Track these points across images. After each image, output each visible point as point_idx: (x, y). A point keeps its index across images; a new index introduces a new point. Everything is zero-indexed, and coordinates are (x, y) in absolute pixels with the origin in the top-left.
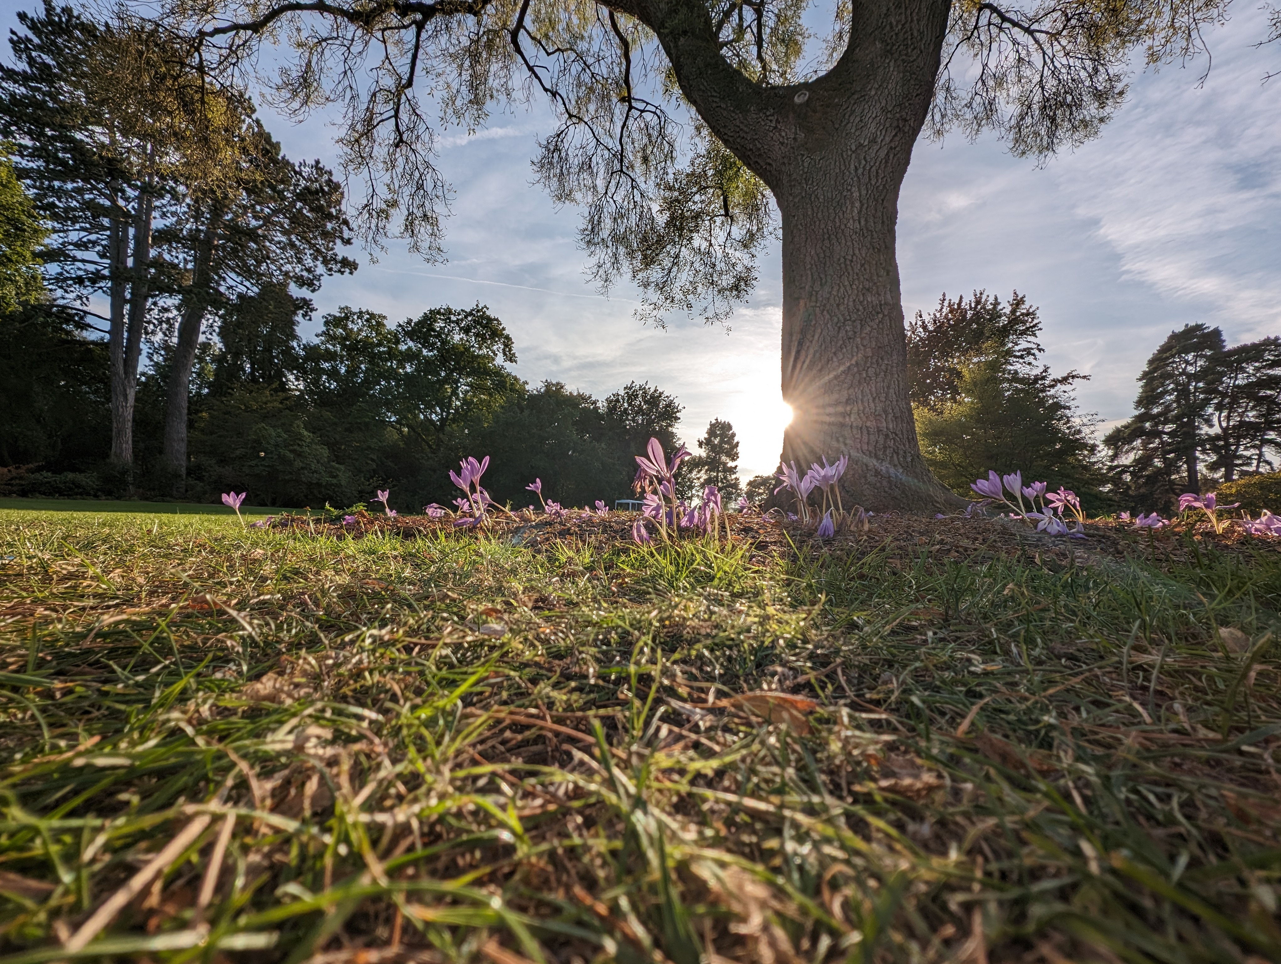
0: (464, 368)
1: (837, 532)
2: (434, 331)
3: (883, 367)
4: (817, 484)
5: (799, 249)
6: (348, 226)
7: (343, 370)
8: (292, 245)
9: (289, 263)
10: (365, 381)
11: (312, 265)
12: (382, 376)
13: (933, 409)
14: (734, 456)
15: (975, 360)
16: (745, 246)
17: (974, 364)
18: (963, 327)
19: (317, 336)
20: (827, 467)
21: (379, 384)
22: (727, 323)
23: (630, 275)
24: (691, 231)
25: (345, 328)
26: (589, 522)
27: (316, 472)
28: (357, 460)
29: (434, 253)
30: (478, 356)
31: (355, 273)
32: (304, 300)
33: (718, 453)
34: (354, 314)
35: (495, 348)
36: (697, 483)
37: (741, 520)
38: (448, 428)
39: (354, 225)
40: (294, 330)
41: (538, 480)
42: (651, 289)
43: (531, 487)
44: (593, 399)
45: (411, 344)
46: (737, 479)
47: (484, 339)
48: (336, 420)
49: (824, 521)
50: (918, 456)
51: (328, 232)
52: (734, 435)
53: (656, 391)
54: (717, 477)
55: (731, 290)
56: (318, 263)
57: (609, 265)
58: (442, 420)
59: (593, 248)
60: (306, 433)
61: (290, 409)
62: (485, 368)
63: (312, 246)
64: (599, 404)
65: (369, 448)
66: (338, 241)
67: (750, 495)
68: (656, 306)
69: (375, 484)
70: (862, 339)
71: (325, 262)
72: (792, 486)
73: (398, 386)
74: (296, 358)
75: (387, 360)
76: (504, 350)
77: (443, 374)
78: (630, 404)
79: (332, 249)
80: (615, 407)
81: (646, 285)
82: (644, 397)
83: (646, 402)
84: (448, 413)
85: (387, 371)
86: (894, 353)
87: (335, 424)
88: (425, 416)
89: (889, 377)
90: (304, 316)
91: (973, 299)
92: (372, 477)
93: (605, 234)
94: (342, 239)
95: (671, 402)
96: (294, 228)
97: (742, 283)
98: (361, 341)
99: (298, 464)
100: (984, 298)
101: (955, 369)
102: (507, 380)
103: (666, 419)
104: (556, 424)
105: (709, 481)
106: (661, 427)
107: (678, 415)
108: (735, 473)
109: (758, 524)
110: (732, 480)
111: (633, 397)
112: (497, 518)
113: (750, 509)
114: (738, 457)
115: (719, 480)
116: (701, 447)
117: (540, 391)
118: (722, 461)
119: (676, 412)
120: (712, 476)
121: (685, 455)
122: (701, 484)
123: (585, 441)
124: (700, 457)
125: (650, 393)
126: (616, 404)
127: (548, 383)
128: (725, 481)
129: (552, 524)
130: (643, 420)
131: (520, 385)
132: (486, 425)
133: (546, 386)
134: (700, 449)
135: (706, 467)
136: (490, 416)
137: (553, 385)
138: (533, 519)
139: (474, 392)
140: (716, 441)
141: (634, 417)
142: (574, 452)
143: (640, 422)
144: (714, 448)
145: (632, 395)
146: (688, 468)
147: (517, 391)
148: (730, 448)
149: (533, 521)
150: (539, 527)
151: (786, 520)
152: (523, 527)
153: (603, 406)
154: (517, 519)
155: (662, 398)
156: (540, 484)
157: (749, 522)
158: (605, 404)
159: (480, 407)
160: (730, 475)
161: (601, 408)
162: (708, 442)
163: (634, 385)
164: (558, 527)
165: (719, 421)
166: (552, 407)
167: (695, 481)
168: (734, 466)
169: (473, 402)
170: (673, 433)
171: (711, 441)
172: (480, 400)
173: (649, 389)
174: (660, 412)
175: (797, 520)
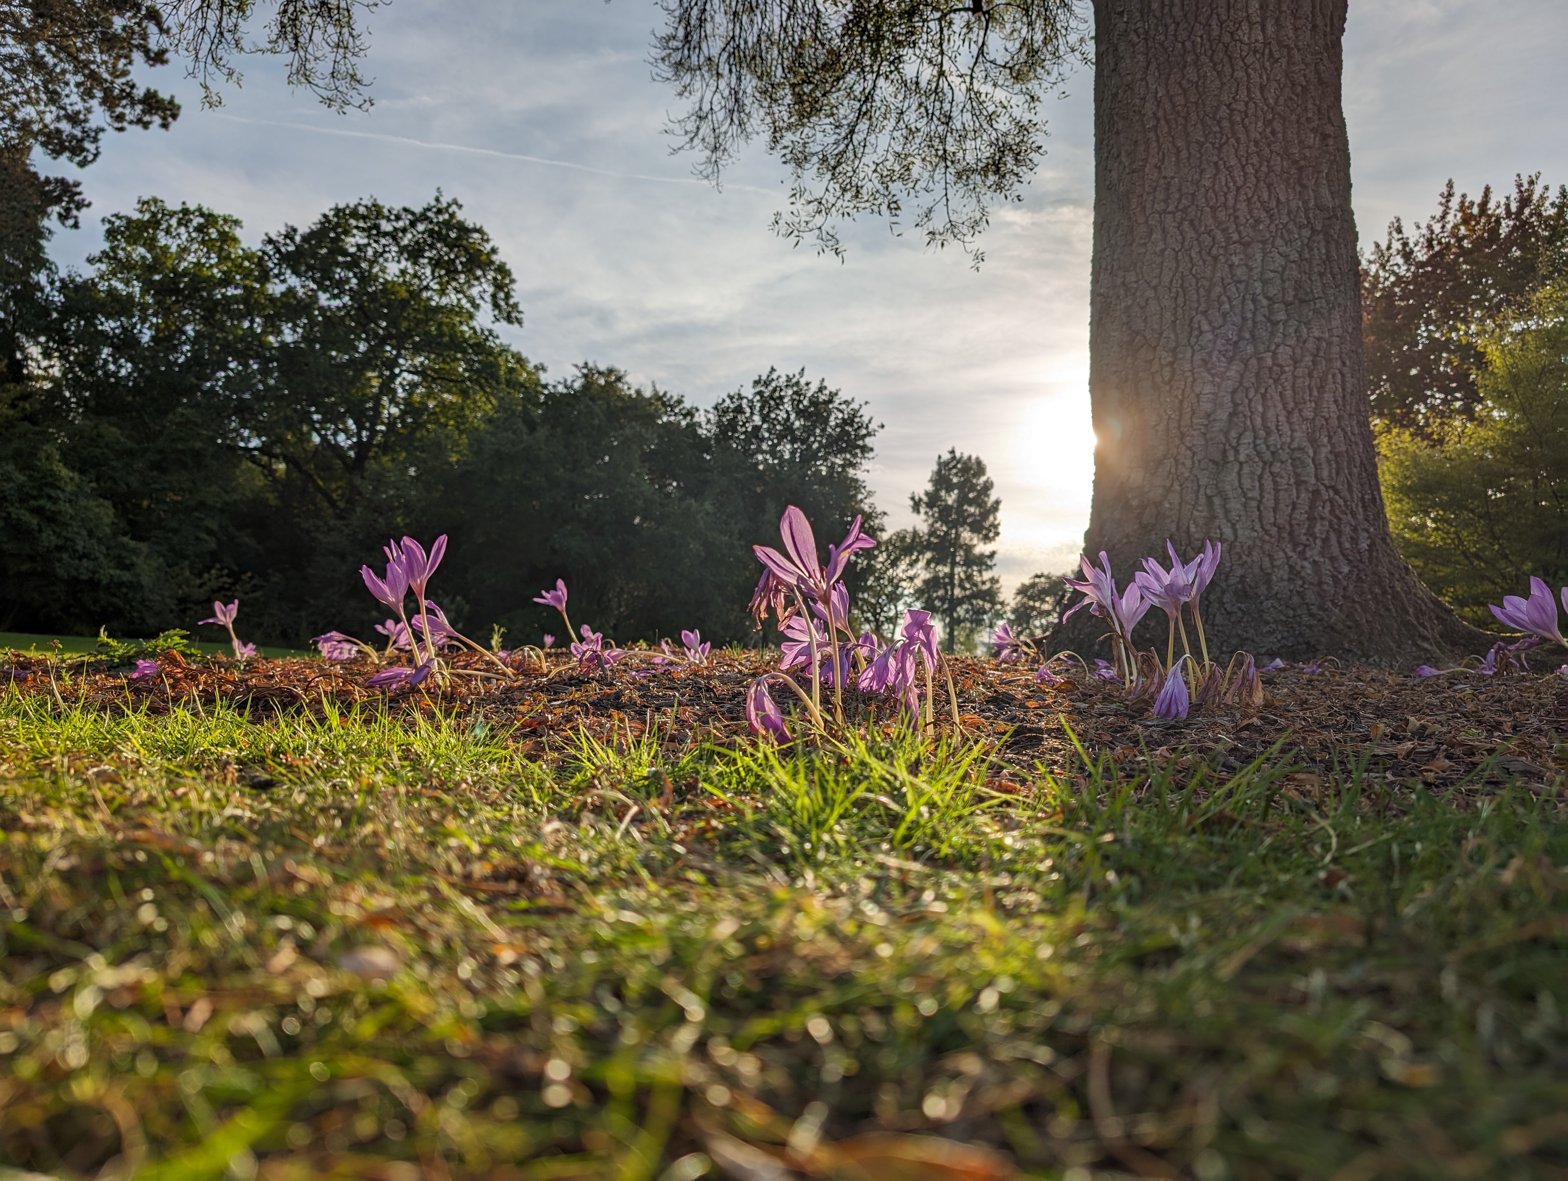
0: (409, 334)
1: (1196, 708)
2: (345, 253)
3: (1310, 345)
4: (1156, 602)
5: (1129, 87)
6: (159, 24)
7: (146, 337)
8: (38, 64)
9: (30, 101)
10: (196, 360)
11: (79, 106)
12: (229, 349)
13: (1420, 433)
14: (989, 532)
15: (1517, 327)
16: (1018, 77)
17: (1514, 335)
18: (1494, 256)
19: (90, 261)
20: (1177, 569)
21: (226, 369)
22: (978, 242)
23: (767, 136)
24: (899, 44)
25: (151, 244)
26: (666, 679)
27: (85, 556)
28: (175, 531)
29: (343, 85)
30: (439, 309)
31: (174, 125)
32: (62, 182)
33: (955, 525)
34: (172, 214)
35: (475, 291)
36: (907, 588)
37: (993, 675)
38: (371, 465)
39: (170, 22)
40: (40, 248)
41: (560, 583)
42: (811, 169)
43: (547, 598)
44: (687, 404)
45: (293, 281)
46: (993, 581)
47: (452, 273)
48: (130, 444)
49: (1169, 684)
50: (1385, 536)
51: (115, 36)
52: (988, 487)
53: (821, 389)
54: (951, 576)
55: (985, 171)
56: (94, 103)
57: (721, 115)
58: (359, 446)
59: (687, 78)
60: (65, 472)
61: (31, 419)
62: (453, 336)
63: (81, 66)
64: (700, 417)
65: (202, 505)
66: (138, 56)
67: (1023, 616)
68: (821, 206)
69: (214, 584)
70: (1265, 282)
71: (109, 101)
72: (1101, 606)
73: (265, 372)
74: (45, 309)
75: (242, 316)
76: (494, 296)
77: (362, 347)
78: (765, 418)
79: (125, 73)
80: (733, 422)
81: (799, 160)
82: (796, 402)
83: (800, 413)
84: (373, 433)
85: (242, 339)
86: (1336, 314)
87: (130, 453)
88: (324, 438)
89: (1322, 365)
90: (63, 218)
91: (1514, 195)
92: (208, 569)
93: (714, 47)
94: (146, 51)
95: (855, 413)
96: (43, 27)
97: (1009, 159)
98: (186, 272)
99: (48, 538)
100: (1538, 191)
101: (1470, 346)
102: (501, 361)
103: (842, 451)
104: (607, 458)
105: (933, 583)
106: (831, 468)
107: (869, 441)
108: (990, 567)
109: (1027, 686)
110: (984, 583)
111: (772, 403)
112: (465, 668)
113: (1016, 651)
114: (997, 534)
115: (956, 582)
116: (918, 512)
117: (571, 387)
118: (962, 541)
119: (864, 436)
120: (941, 575)
121: (882, 530)
122: (916, 591)
123: (668, 495)
124: (915, 533)
125: (809, 394)
126: (735, 417)
127: (590, 370)
128: (968, 586)
129: (583, 682)
130: (793, 453)
131: (528, 373)
132: (454, 458)
133: (585, 376)
134: (915, 515)
135: (928, 555)
136: (464, 439)
137: (600, 373)
138: (545, 671)
139: (429, 388)
140: (951, 499)
141: (774, 446)
142: (644, 519)
143: (787, 456)
144: (944, 514)
145: (771, 397)
146: (889, 556)
147: (522, 385)
148: (981, 514)
149: (542, 675)
150: (554, 688)
151: (1090, 679)
152: (520, 688)
153: (709, 421)
154: (509, 671)
155: (836, 405)
156: (565, 591)
157: (1009, 683)
158: (713, 417)
159: (443, 420)
160: (980, 571)
161: (704, 424)
162: (933, 500)
163: (774, 376)
164: (594, 690)
165: (958, 455)
166: (597, 421)
167: (904, 584)
168: (987, 553)
169: (426, 408)
170: (857, 481)
171: (939, 498)
172: (442, 404)
173: (807, 384)
174: (830, 435)
175: (1112, 678)
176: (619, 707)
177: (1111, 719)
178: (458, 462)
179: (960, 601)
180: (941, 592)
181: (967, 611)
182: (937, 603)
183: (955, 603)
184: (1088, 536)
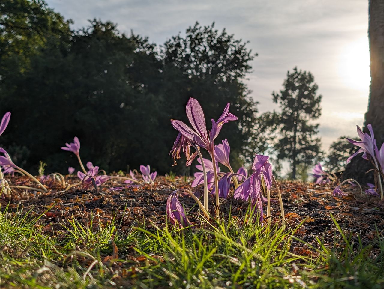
14: (315, 113)
26: (129, 191)
33: (296, 109)
36: (270, 144)
37: (309, 191)
41: (76, 139)
43: (68, 147)
44: (150, 42)
46: (318, 140)
52: (315, 88)
53: (224, 34)
54: (294, 137)
64: (157, 49)
67: (334, 160)
72: (368, 155)
78: (193, 50)
82: (209, 42)
83: (212, 47)
95: (242, 47)
102: (49, 18)
103: (235, 68)
104: (106, 72)
105: (284, 141)
106: (229, 77)
107: (249, 63)
108: (316, 133)
109: (328, 198)
110: (312, 141)
111: (197, 42)
112: (21, 184)
113: (325, 179)
114: (320, 114)
115: (297, 140)
116: (276, 102)
117: (87, 32)
118: (300, 118)
119: (247, 60)
120: (289, 137)
121: (256, 111)
122: (275, 146)
123: (139, 92)
124: (275, 114)
125: (217, 37)
126: (176, 49)
127: (97, 23)
128: (303, 142)
129: (84, 193)
130: (208, 69)
131: (64, 25)
132: (22, 71)
133: (95, 26)
134: (275, 104)
135: (282, 126)
136: (28, 60)
137: (103, 25)
138: (65, 186)
139: (9, 32)
140: (295, 95)
141: (198, 65)
142: (126, 104)
143: (204, 71)
144: (291, 103)
145: (196, 38)
146: (260, 126)
147: (60, 31)
148: (311, 103)
149: (63, 189)
150: (67, 197)
151: (363, 194)
152: (50, 196)
153: (162, 52)
154: (44, 187)
155: (231, 43)
156: (79, 143)
157: (318, 196)
158: (164, 49)
159: (17, 50)
160: (310, 135)
161: (159, 53)
162: (285, 95)
163: (198, 27)
164: (89, 197)
165: (299, 71)
166: (100, 51)
167: (268, 141)
168: (314, 125)
169: (8, 43)
170: (242, 85)
171: (288, 95)
172: (17, 41)
173: (216, 31)
174: (228, 59)
175: (375, 194)
176: (102, 207)
177: (371, 216)
178: (25, 73)
179: (299, 151)
180: (288, 146)
181: (303, 157)
182: (287, 152)
183: (296, 152)
184: (367, 115)
